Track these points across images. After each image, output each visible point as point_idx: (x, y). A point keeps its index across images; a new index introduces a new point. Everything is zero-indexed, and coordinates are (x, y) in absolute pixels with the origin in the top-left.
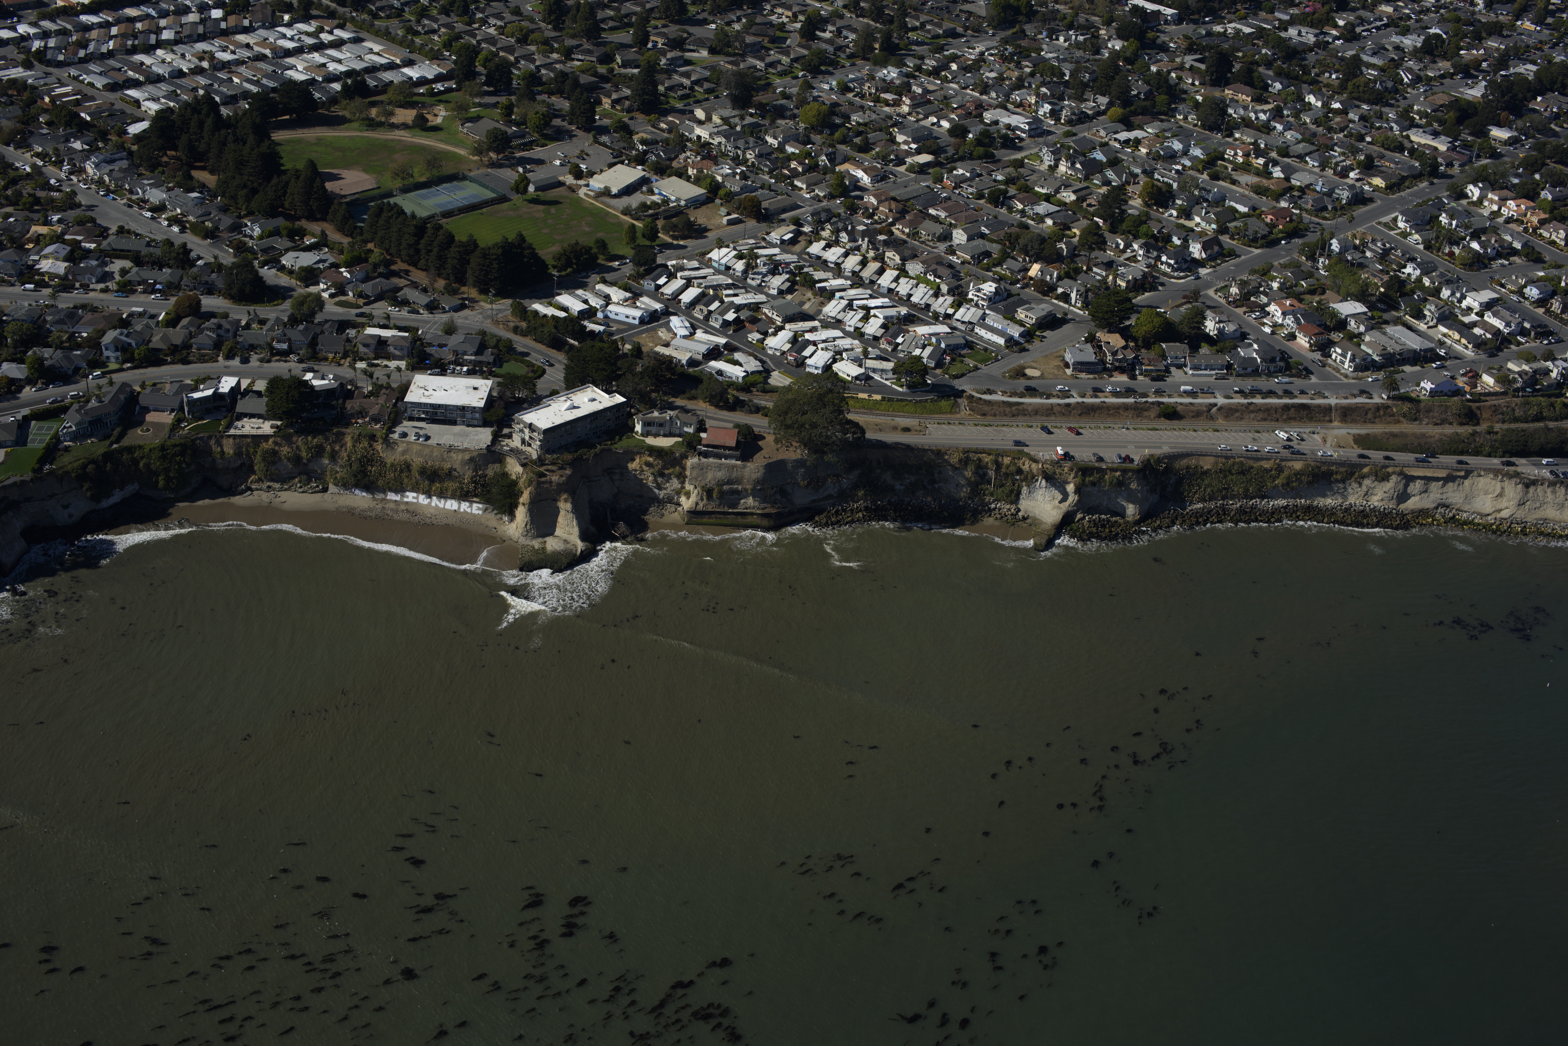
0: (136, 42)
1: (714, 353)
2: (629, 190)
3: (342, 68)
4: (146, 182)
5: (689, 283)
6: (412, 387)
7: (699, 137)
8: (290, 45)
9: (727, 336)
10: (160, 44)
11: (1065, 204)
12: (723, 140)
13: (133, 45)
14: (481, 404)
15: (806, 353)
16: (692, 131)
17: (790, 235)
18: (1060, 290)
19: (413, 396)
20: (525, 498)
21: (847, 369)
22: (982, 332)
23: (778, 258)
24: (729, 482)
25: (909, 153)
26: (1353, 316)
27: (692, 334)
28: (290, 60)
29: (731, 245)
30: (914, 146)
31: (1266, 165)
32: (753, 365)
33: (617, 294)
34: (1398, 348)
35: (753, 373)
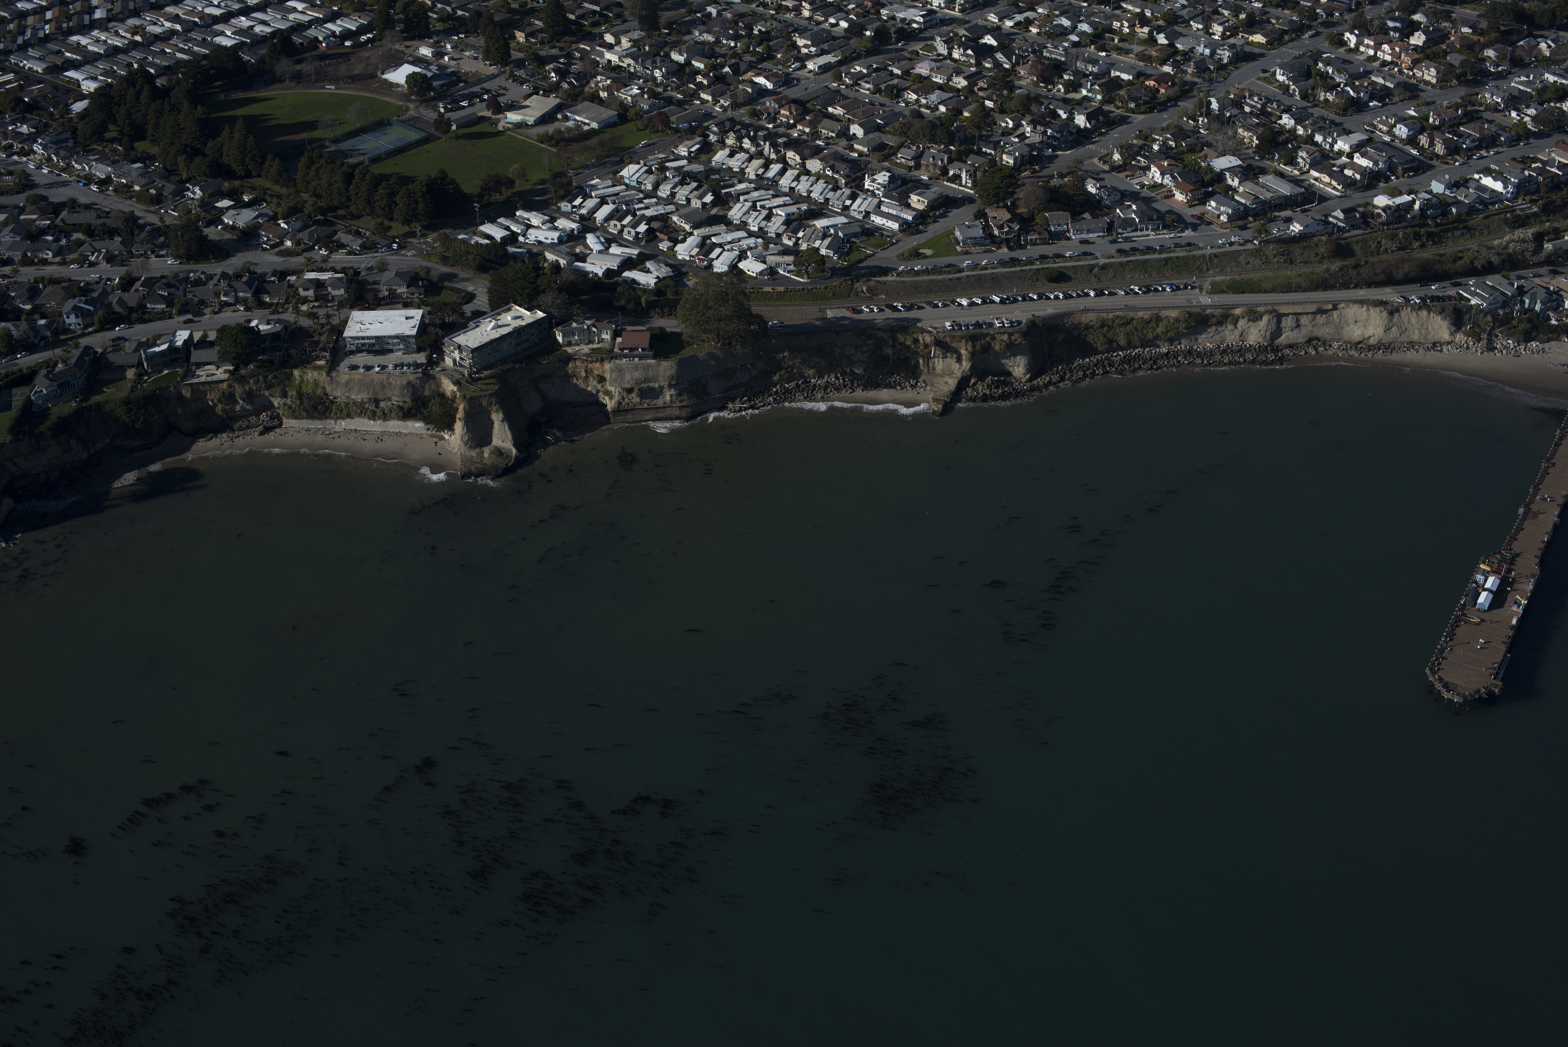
0: (71, 24)
1: (628, 264)
2: (545, 119)
3: (268, 30)
4: (91, 158)
5: (603, 201)
6: (350, 323)
7: (610, 61)
8: (217, 12)
9: (640, 246)
10: (95, 25)
11: (959, 90)
12: (632, 62)
13: (68, 27)
14: (414, 332)
15: (713, 255)
16: (602, 55)
17: (697, 146)
18: (951, 173)
19: (351, 331)
20: (460, 414)
21: (751, 267)
22: (878, 220)
23: (685, 169)
24: (646, 380)
25: (809, 57)
26: (1228, 169)
27: (607, 249)
28: (219, 27)
29: (642, 162)
30: (813, 49)
31: (1150, 33)
32: (665, 271)
33: (535, 219)
34: (1269, 195)
35: (664, 278)
